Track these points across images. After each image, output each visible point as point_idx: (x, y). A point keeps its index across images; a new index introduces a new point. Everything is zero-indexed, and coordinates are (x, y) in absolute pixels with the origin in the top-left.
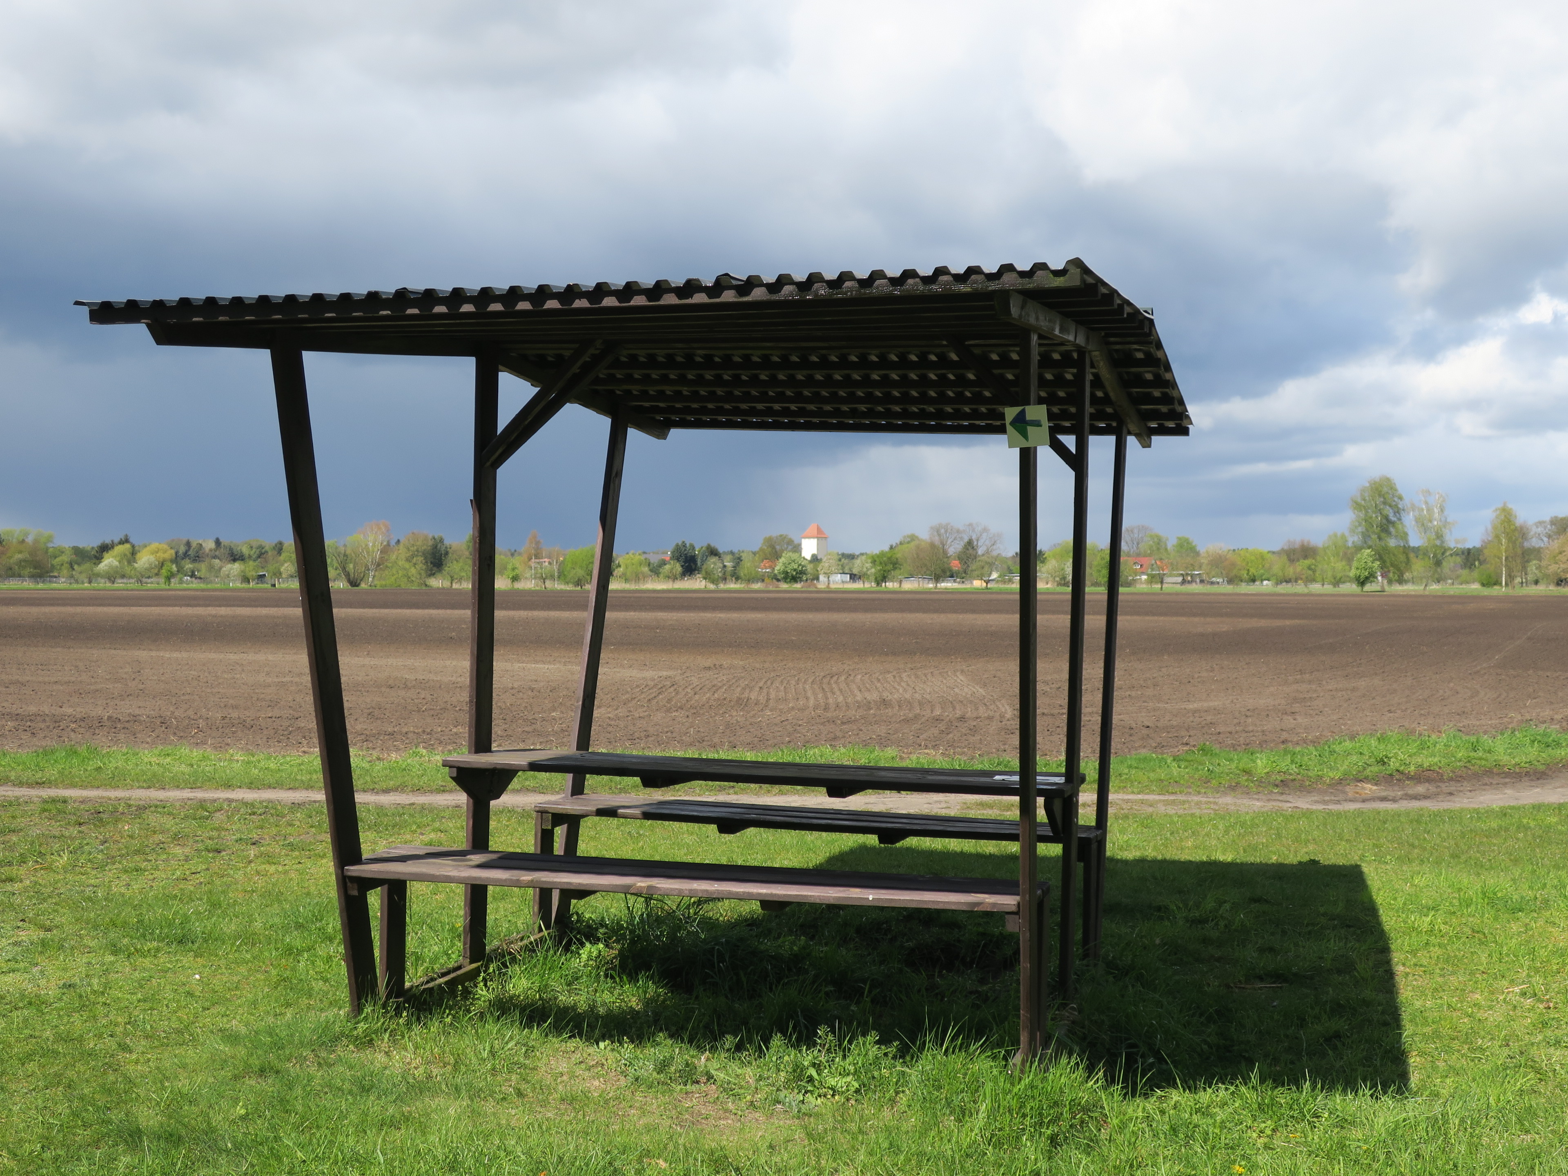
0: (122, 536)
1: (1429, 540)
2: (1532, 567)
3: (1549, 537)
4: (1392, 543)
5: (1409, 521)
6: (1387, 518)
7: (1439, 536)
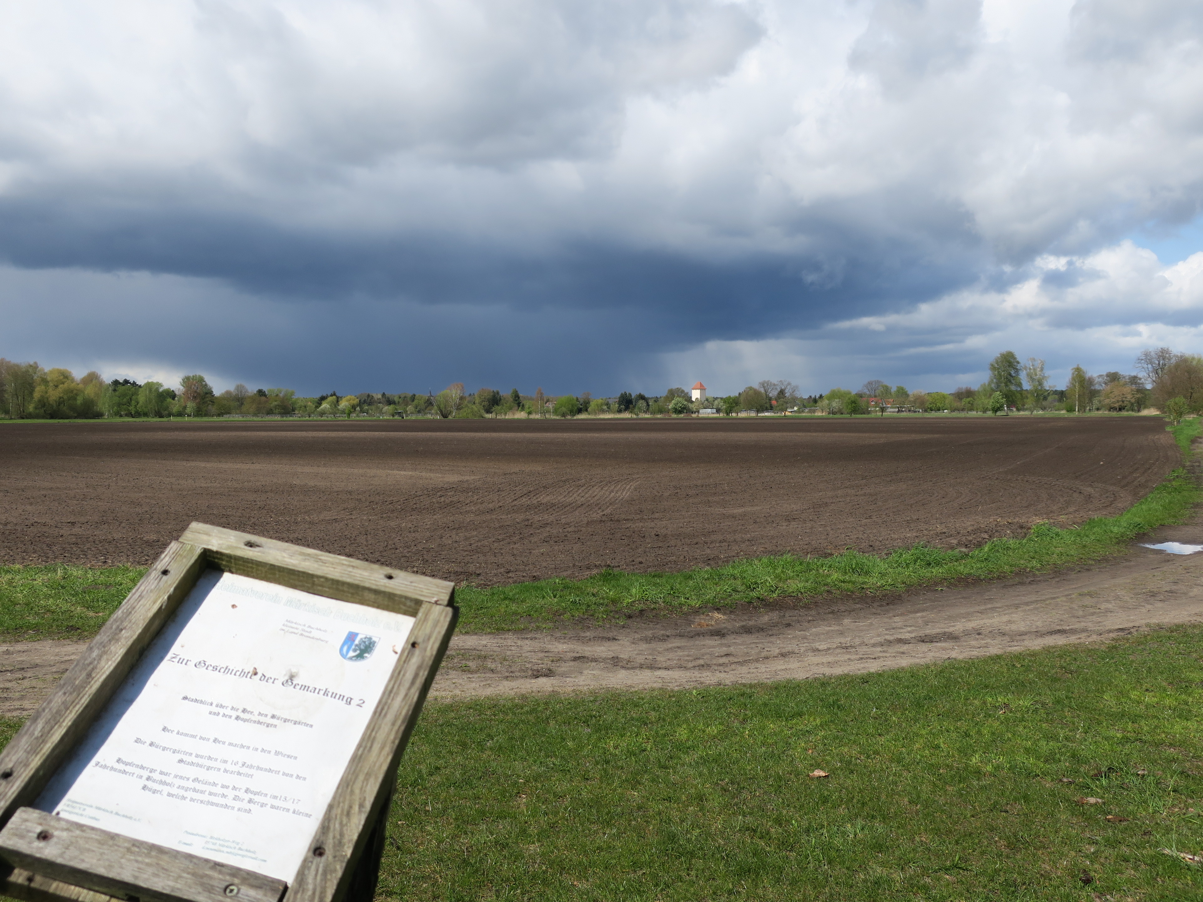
0: (332, 392)
1: (1034, 386)
2: (1096, 401)
3: (1106, 383)
4: (1013, 388)
5: (1023, 377)
6: (1010, 375)
7: (1040, 383)
